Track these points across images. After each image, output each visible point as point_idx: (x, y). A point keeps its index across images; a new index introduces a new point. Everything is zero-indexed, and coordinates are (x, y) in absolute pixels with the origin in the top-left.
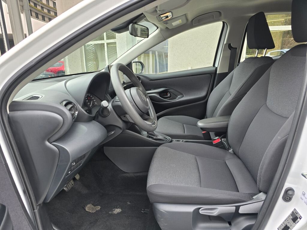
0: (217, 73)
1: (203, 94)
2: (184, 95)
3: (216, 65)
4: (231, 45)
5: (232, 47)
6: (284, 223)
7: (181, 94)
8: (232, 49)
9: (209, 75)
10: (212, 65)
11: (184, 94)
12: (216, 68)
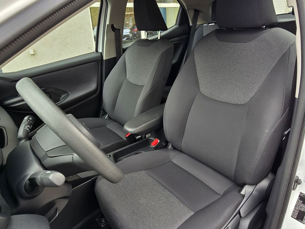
0: (104, 59)
1: (93, 86)
2: (70, 93)
3: (100, 50)
4: (115, 26)
5: (116, 29)
6: (295, 209)
7: (65, 92)
8: (115, 31)
9: (95, 62)
10: (94, 50)
11: (68, 92)
12: (101, 53)
